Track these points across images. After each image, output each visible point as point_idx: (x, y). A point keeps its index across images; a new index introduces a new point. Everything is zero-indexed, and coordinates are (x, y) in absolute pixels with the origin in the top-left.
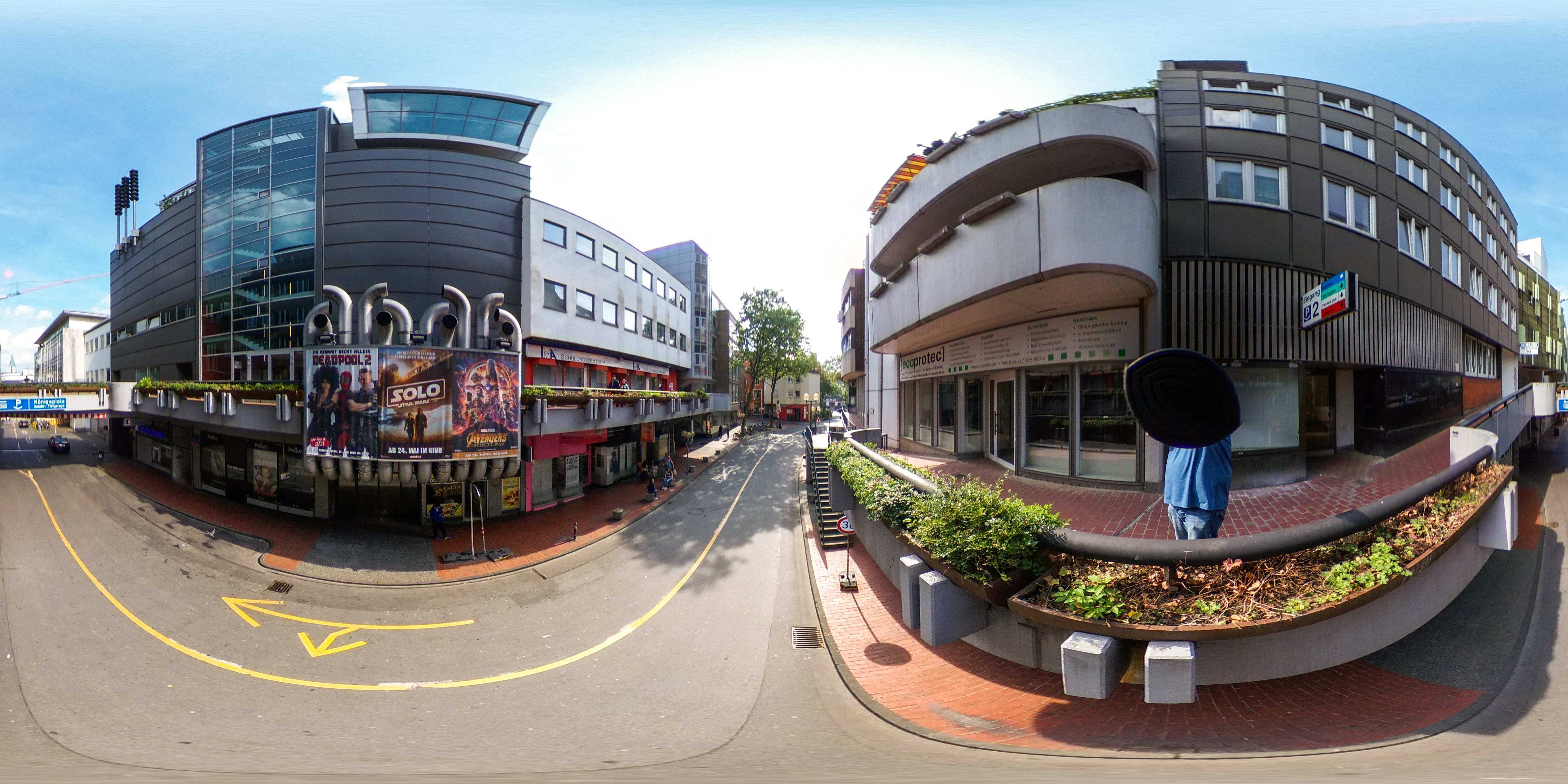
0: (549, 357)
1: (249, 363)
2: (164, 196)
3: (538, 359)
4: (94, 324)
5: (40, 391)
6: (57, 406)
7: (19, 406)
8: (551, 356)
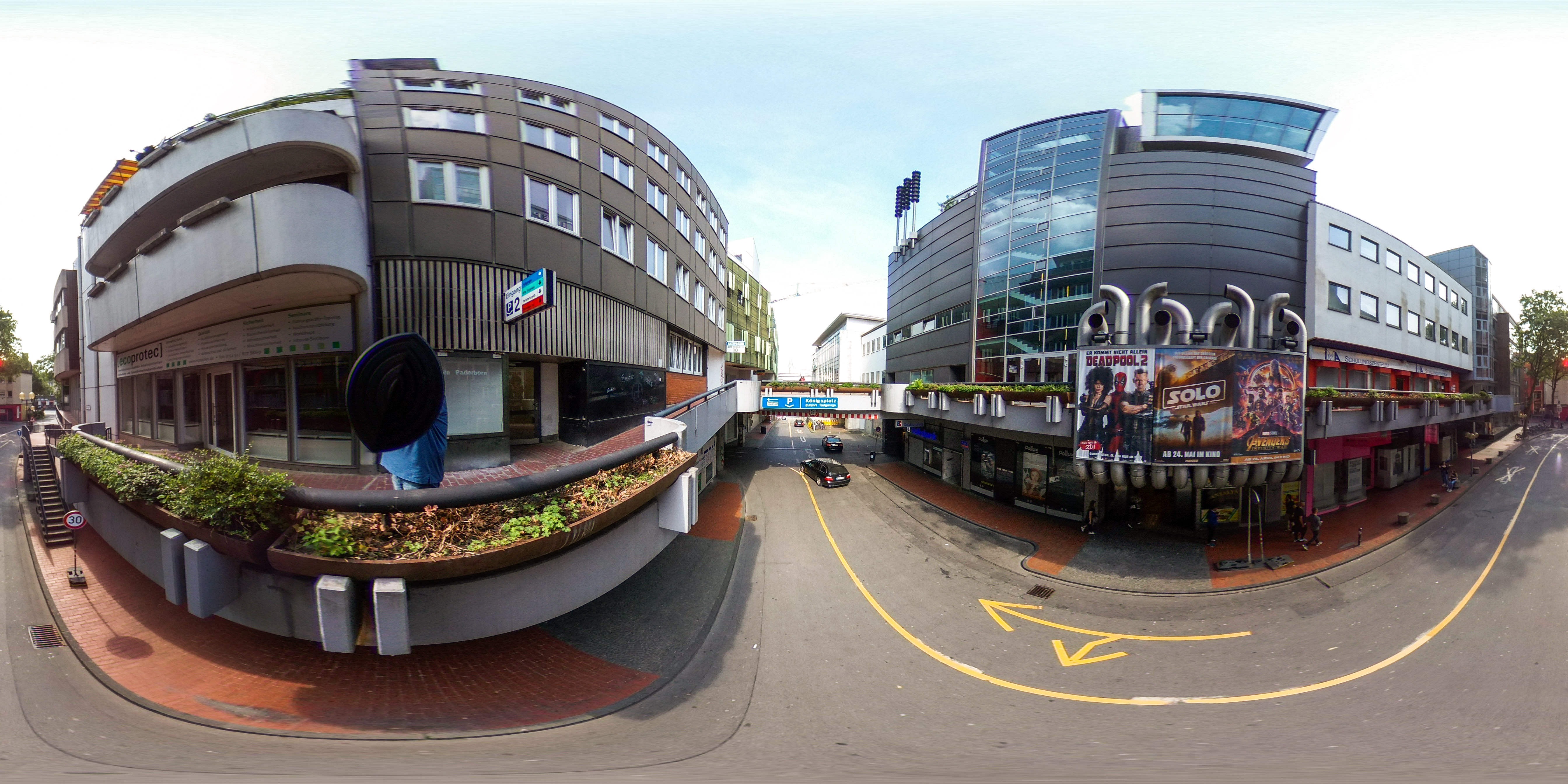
0: (1333, 359)
1: (1022, 366)
2: (948, 196)
3: (1321, 361)
4: (872, 326)
5: (812, 390)
6: (828, 405)
7: (790, 404)
8: (1335, 359)
